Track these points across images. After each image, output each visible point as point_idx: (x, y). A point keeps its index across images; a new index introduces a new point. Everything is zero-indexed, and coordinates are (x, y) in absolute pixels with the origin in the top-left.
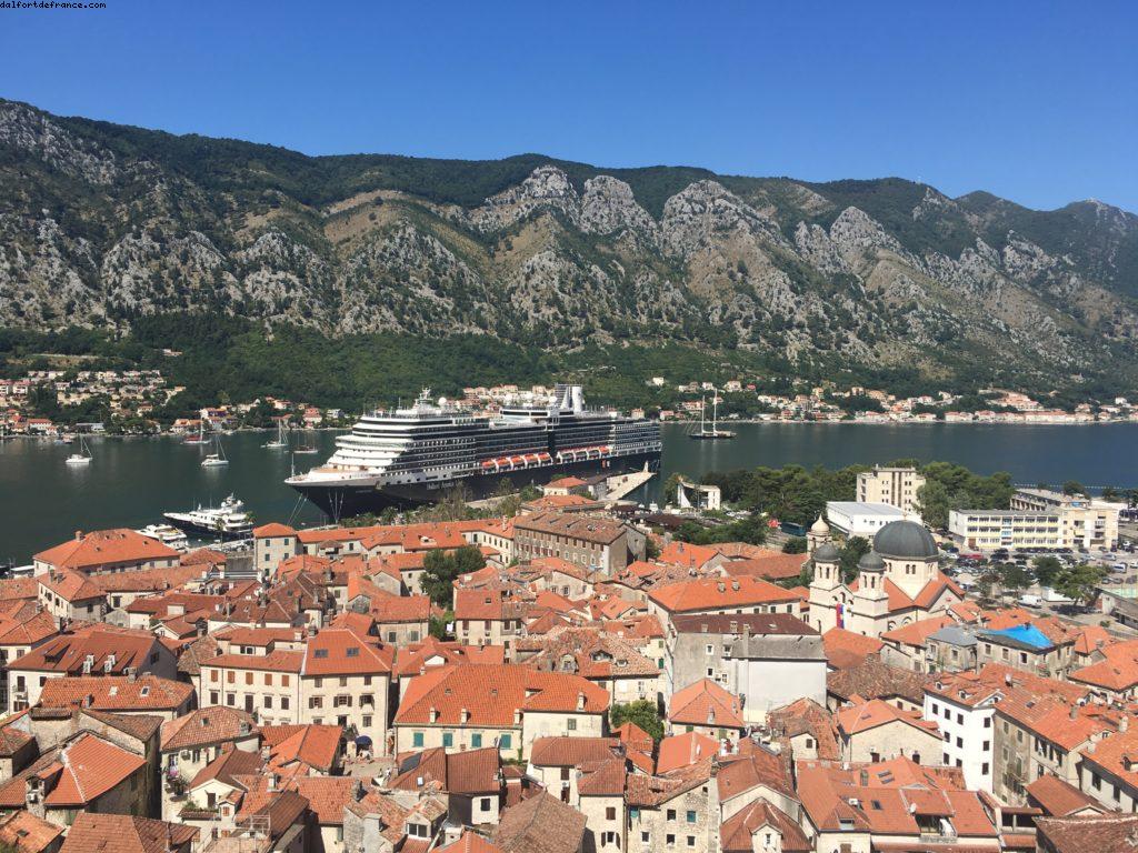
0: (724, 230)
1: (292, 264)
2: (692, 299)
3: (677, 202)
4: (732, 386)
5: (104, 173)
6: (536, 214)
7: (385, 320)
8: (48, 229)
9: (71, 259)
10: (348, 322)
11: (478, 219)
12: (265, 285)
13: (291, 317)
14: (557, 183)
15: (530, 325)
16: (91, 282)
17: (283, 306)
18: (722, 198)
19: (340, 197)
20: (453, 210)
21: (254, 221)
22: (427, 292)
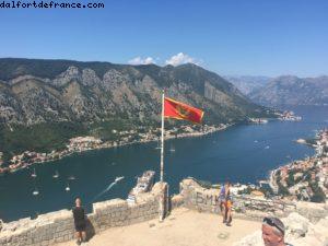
0: (119, 83)
1: (9, 104)
2: (116, 104)
3: (107, 75)
4: (132, 132)
7: (40, 120)
11: (55, 82)
13: (14, 121)
14: (75, 71)
15: (78, 117)
17: (11, 118)
18: (117, 74)
19: (15, 78)
20: (47, 80)
22: (50, 109)
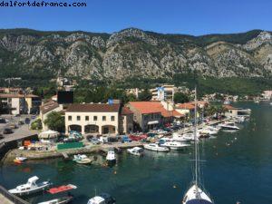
1: (204, 61)
5: (155, 43)
6: (263, 45)
7: (231, 74)
8: (149, 55)
9: (155, 62)
10: (222, 75)
11: (246, 47)
12: (198, 66)
13: (207, 73)
14: (268, 36)
16: (160, 67)
17: (204, 71)
19: (209, 44)
20: (238, 45)
21: (191, 51)
22: (241, 66)
